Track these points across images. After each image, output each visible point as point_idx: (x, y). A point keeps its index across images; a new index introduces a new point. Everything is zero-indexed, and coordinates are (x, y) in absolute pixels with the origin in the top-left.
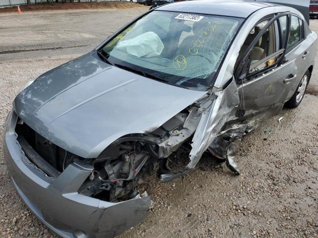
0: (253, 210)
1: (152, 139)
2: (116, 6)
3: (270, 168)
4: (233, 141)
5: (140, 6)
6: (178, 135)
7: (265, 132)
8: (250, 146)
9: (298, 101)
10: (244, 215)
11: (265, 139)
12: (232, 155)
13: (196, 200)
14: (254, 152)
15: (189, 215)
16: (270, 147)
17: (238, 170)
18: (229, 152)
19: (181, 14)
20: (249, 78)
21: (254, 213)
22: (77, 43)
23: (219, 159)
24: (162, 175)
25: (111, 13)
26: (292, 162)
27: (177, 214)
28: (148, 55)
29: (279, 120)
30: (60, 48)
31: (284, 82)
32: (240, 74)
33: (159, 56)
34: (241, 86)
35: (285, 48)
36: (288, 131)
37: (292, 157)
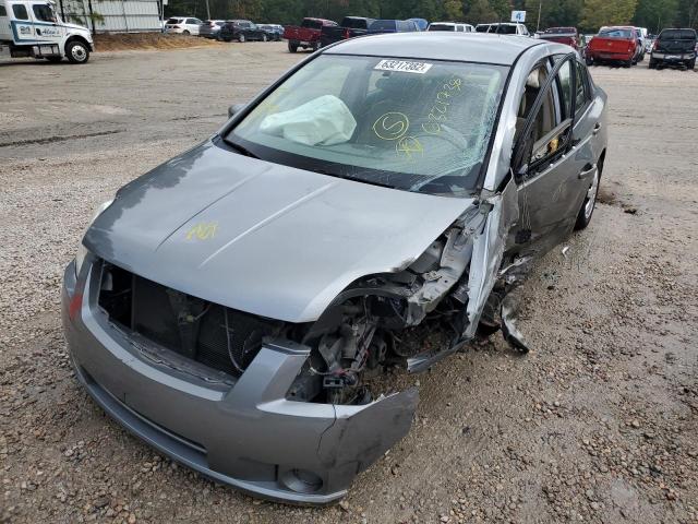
0: (570, 408)
1: (397, 291)
2: (154, 44)
3: (576, 336)
4: (510, 291)
5: (210, 44)
6: (436, 281)
7: (546, 275)
8: (529, 302)
9: (587, 216)
10: (560, 416)
11: (550, 288)
12: (510, 317)
13: (466, 404)
14: (539, 311)
15: (466, 430)
16: (564, 302)
17: (525, 344)
18: (506, 312)
19: (384, 61)
20: (531, 172)
21: (575, 412)
22: (94, 127)
23: (488, 326)
24: (409, 361)
25: (147, 58)
26: (609, 321)
27: (444, 432)
28: (326, 140)
29: (564, 251)
30: (56, 139)
31: (580, 177)
32: (520, 166)
33: (349, 142)
34: (521, 187)
35: (572, 116)
36: (584, 270)
37: (605, 312)
